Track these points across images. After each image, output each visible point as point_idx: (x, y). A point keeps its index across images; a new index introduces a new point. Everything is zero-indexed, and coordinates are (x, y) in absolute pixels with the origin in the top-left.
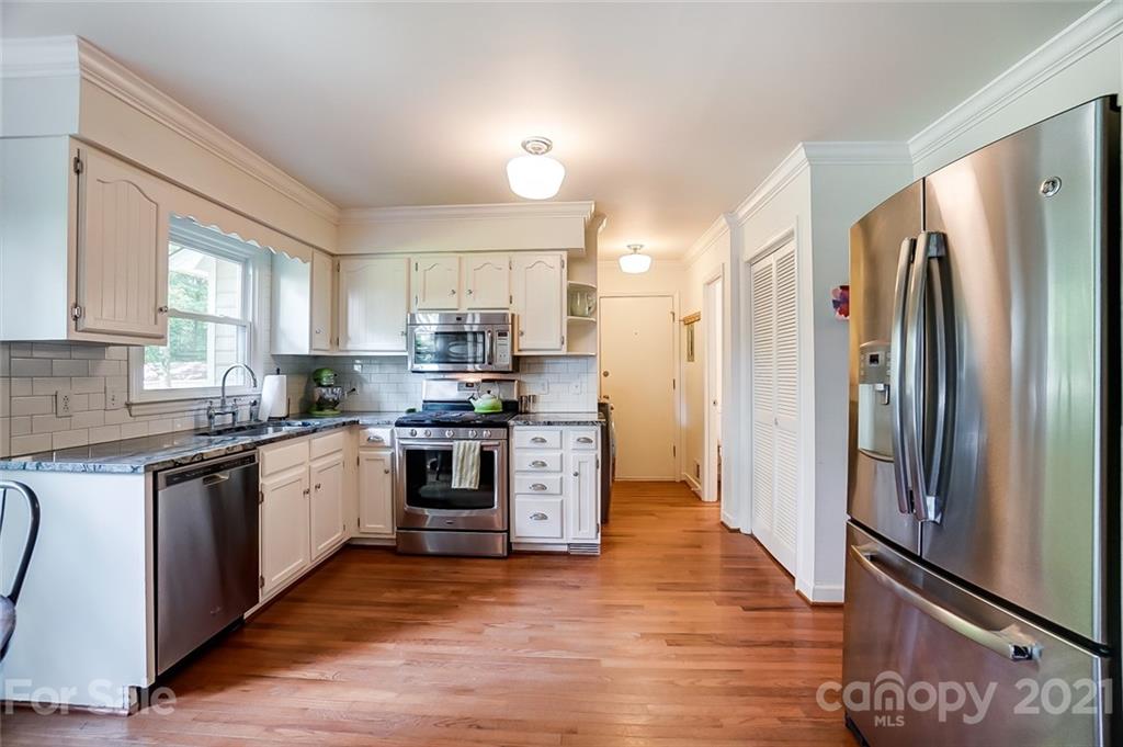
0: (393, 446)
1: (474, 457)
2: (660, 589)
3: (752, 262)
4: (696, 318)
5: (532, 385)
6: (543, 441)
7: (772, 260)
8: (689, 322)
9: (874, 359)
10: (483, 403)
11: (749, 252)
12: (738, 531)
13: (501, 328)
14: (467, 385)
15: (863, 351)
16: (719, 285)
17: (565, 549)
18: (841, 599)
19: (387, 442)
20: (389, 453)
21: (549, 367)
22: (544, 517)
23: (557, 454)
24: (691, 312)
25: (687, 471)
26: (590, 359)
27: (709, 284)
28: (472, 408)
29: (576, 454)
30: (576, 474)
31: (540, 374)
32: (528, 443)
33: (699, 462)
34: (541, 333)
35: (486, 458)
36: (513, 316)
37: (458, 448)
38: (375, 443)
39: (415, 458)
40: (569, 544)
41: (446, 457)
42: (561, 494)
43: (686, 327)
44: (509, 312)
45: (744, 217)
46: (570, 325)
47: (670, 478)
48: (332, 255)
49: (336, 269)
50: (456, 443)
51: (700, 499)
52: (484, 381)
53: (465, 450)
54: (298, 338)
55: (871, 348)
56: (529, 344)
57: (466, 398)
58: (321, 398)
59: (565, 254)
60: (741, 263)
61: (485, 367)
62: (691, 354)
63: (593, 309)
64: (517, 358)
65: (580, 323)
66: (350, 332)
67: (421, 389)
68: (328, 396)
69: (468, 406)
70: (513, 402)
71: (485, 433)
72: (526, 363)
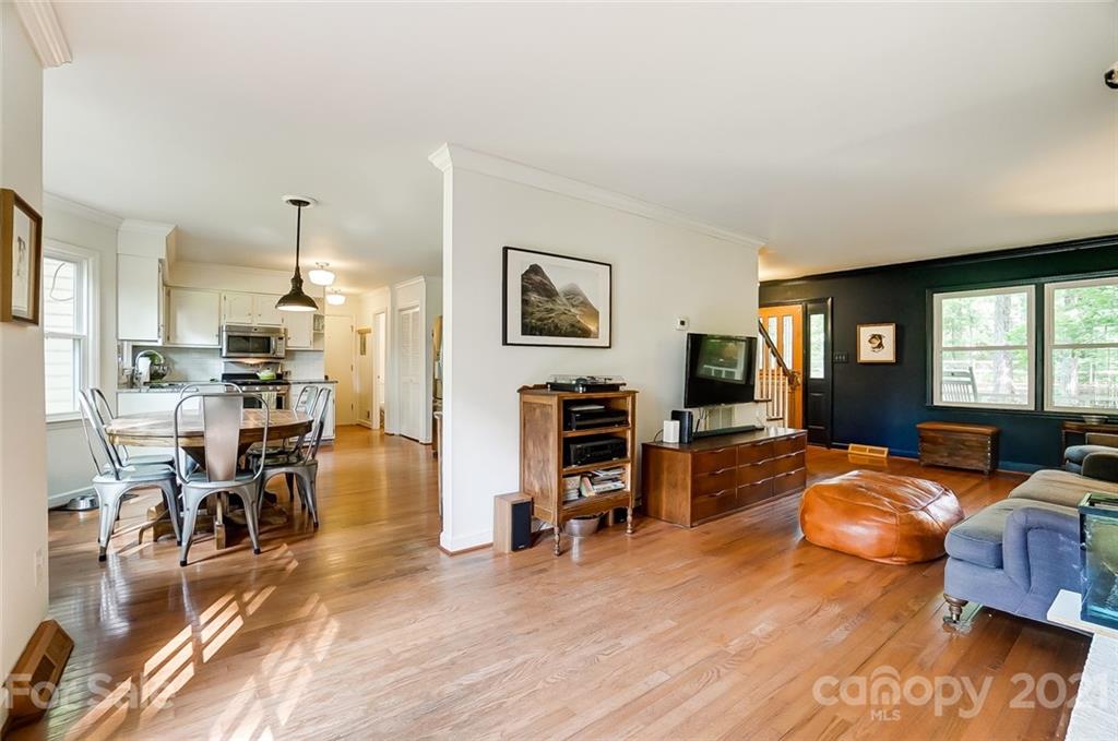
3: (401, 310)
4: (369, 331)
5: (288, 366)
7: (411, 311)
8: (362, 333)
10: (265, 374)
11: (400, 304)
12: (393, 435)
13: (280, 335)
14: (254, 365)
16: (383, 317)
21: (297, 356)
24: (364, 327)
26: (322, 353)
27: (376, 314)
28: (257, 377)
32: (298, 392)
33: (370, 410)
34: (299, 338)
35: (279, 400)
36: (285, 330)
43: (360, 336)
44: (282, 327)
46: (314, 334)
47: (349, 423)
49: (168, 294)
50: (264, 393)
51: (370, 428)
52: (266, 363)
53: (268, 396)
56: (292, 344)
57: (255, 372)
60: (396, 311)
61: (270, 355)
62: (363, 352)
63: (323, 327)
64: (286, 351)
65: (318, 335)
66: (179, 333)
67: (218, 367)
68: (161, 371)
69: (255, 376)
70: (279, 372)
71: (278, 388)
72: (290, 354)
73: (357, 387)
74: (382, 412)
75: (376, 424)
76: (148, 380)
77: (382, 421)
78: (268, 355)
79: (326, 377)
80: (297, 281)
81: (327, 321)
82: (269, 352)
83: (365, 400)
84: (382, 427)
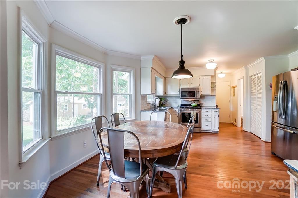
0: (178, 112)
1: (195, 114)
2: (233, 138)
3: (251, 76)
4: (236, 87)
5: (202, 101)
6: (208, 111)
7: (256, 76)
8: (233, 87)
9: (276, 97)
10: (194, 104)
11: (250, 74)
12: (247, 131)
13: (198, 90)
14: (190, 101)
15: (274, 96)
16: (242, 80)
17: (211, 132)
18: (270, 141)
19: (178, 111)
20: (178, 113)
21: (206, 98)
22: (208, 126)
23: (211, 114)
24: (234, 85)
25: (232, 121)
26: (215, 96)
27: (239, 80)
28: (191, 105)
29: (215, 114)
30: (214, 118)
31: (204, 99)
32: (205, 112)
33: (236, 118)
34: (206, 91)
35: (197, 114)
37: (192, 112)
38: (175, 111)
39: (183, 114)
40: (212, 131)
41: (190, 114)
42: (211, 121)
43: (232, 89)
44: (199, 87)
45: (249, 67)
47: (228, 122)
48: (164, 77)
49: (165, 80)
50: (192, 111)
51: (236, 126)
52: (194, 100)
53: (193, 113)
54: (160, 93)
55: (276, 96)
56: (203, 93)
57: (190, 104)
58: (162, 103)
59: (210, 76)
60: (248, 77)
61: (195, 98)
62: (234, 95)
63: (215, 86)
64: (200, 96)
65: (213, 89)
66: (168, 91)
67: (180, 102)
68: (164, 103)
69: (190, 105)
70: (199, 104)
71: (197, 110)
72: (202, 97)
73: (231, 109)
74: (242, 119)
75: (239, 124)
76: (159, 106)
77: (242, 123)
78: (194, 98)
79: (217, 106)
80: (182, 63)
81: (217, 84)
82: (194, 97)
83: (234, 114)
84: (242, 126)
